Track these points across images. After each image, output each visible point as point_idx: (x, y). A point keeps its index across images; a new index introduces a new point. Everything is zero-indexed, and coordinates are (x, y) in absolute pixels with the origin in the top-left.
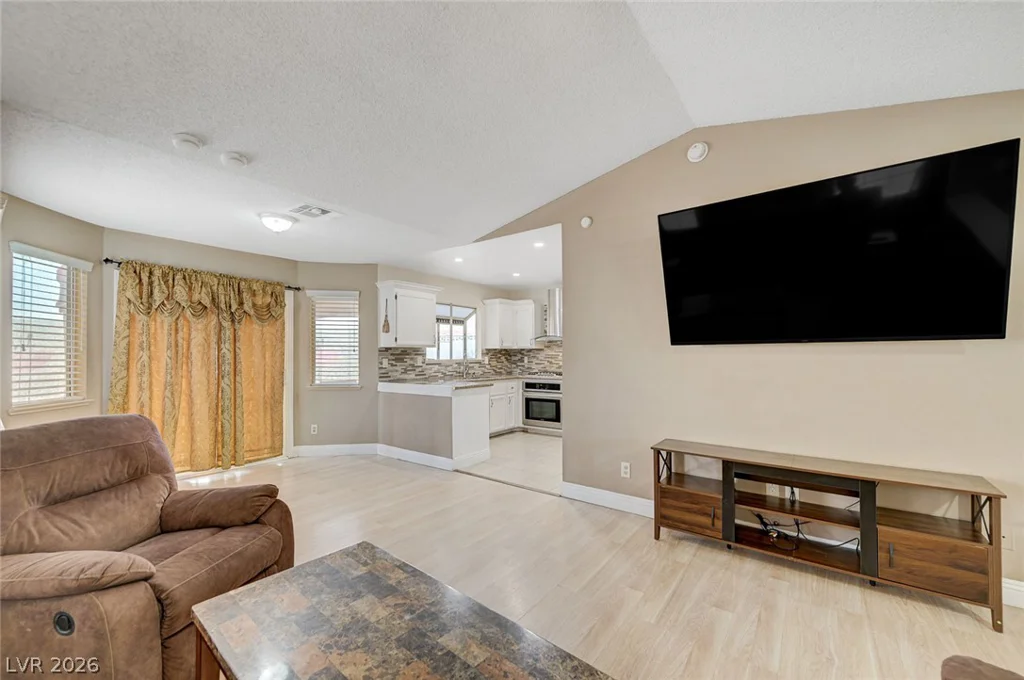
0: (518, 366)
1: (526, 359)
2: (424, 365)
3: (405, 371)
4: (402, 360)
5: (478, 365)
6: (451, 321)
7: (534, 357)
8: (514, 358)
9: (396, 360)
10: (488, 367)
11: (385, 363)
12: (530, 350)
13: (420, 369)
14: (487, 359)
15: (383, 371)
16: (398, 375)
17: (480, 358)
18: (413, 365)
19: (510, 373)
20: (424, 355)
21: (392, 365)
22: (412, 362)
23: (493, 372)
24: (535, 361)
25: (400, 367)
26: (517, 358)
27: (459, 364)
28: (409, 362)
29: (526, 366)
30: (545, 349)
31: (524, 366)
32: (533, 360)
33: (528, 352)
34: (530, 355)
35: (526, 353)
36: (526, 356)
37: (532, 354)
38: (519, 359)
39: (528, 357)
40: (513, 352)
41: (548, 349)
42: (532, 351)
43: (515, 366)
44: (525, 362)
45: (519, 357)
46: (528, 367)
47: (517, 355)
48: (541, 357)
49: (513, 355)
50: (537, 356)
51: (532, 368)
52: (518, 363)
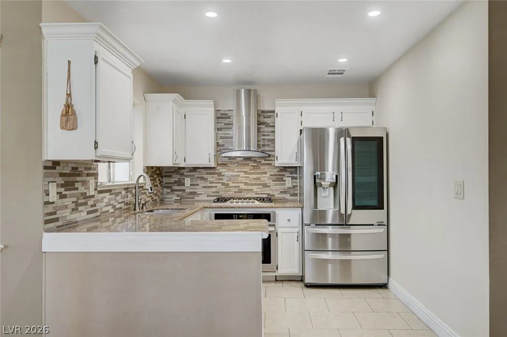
1: (188, 182)
2: (96, 194)
4: (72, 186)
7: (202, 178)
9: (66, 185)
11: (52, 192)
12: (195, 169)
13: (92, 201)
15: (50, 209)
18: (84, 195)
19: (162, 201)
20: (96, 176)
21: (61, 196)
22: (83, 189)
24: (202, 184)
25: (70, 199)
26: (172, 180)
27: (127, 189)
28: (81, 189)
29: (188, 190)
30: (218, 168)
31: (184, 190)
32: (198, 182)
33: (190, 171)
34: (194, 176)
35: (188, 172)
36: (188, 176)
37: (198, 173)
38: (175, 181)
39: (191, 179)
40: (166, 172)
41: (222, 168)
42: (197, 170)
43: (169, 190)
44: (186, 186)
45: (176, 178)
46: (190, 192)
47: (173, 176)
48: (212, 177)
49: (165, 176)
50: (205, 176)
51: (198, 193)
52: (173, 187)
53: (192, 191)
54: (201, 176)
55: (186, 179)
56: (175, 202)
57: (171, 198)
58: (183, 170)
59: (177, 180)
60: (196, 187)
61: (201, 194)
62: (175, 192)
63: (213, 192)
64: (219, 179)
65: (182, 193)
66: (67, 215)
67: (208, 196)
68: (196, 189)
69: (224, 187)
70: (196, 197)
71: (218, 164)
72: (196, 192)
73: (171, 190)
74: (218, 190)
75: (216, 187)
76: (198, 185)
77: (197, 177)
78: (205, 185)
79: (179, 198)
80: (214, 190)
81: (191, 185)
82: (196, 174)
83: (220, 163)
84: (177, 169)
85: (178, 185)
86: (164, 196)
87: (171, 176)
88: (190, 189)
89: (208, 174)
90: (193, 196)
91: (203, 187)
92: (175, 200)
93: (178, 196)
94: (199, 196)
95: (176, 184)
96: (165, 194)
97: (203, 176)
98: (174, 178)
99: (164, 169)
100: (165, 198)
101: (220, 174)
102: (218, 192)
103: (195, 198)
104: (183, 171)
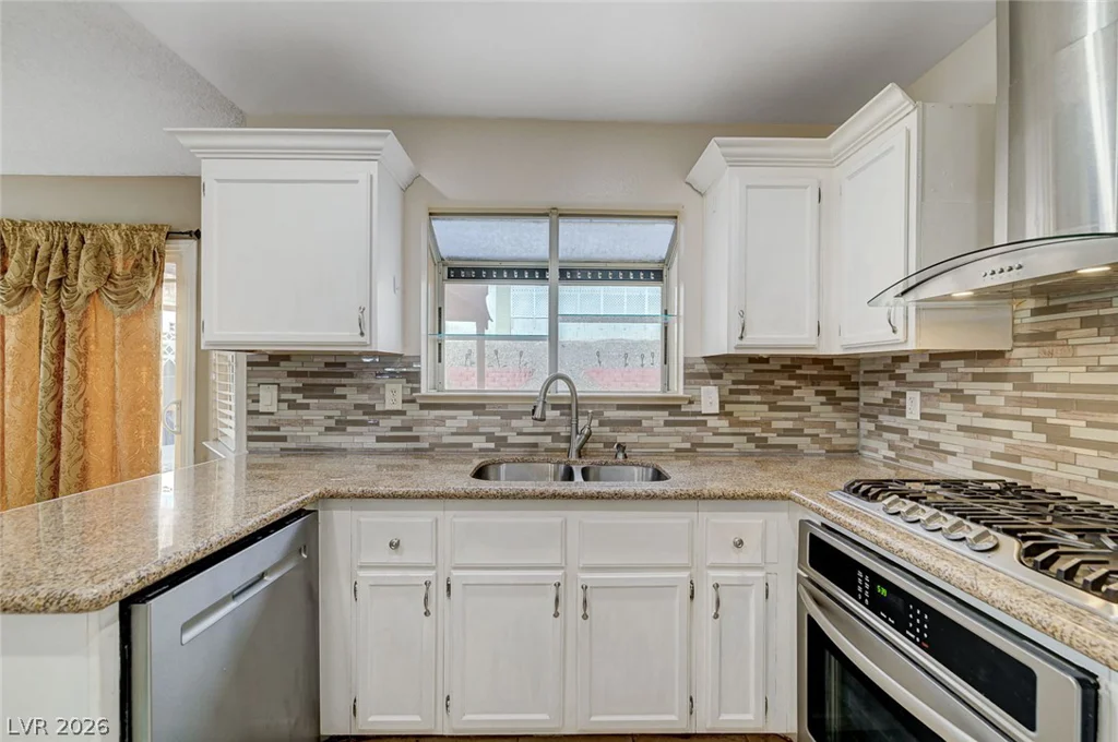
0: (881, 428)
1: (913, 402)
2: (413, 411)
3: (340, 426)
4: (327, 392)
5: (664, 415)
6: (553, 274)
8: (868, 396)
9: (307, 390)
10: (723, 424)
11: (268, 398)
13: (397, 421)
14: (709, 398)
15: (263, 421)
16: (315, 436)
17: (678, 389)
18: (369, 410)
20: (413, 377)
21: (292, 405)
22: (364, 399)
23: (741, 443)
24: (955, 413)
25: (319, 412)
26: (879, 396)
28: (355, 397)
29: (915, 434)
30: (1017, 353)
31: (904, 432)
32: (946, 407)
33: (923, 367)
34: (930, 384)
35: (915, 371)
36: (914, 385)
37: (942, 376)
38: (885, 400)
39: (922, 394)
40: (865, 372)
41: (1034, 351)
42: (944, 364)
43: (872, 427)
44: (908, 416)
45: (886, 389)
46: (921, 441)
47: (881, 384)
48: (993, 393)
49: (865, 384)
50: (969, 388)
51: (942, 447)
52: (881, 417)
53: (924, 436)
54: (953, 386)
55: (909, 394)
56: (885, 465)
57: (876, 451)
58: (902, 365)
59: (889, 396)
60: (937, 425)
61: (954, 454)
62: (886, 435)
63: (995, 455)
64: (1022, 402)
65: (902, 440)
66: (298, 435)
67: (977, 466)
68: (938, 431)
69: (1043, 437)
70: (941, 461)
71: (1015, 338)
72: (937, 444)
73: (877, 427)
74: (1013, 447)
75: (1008, 434)
76: (942, 418)
77: (942, 390)
78: (966, 422)
79: (892, 454)
80: (998, 444)
81: (924, 416)
82: (939, 379)
83: (1020, 330)
84: (889, 361)
85: (891, 413)
86: (864, 442)
87: (876, 384)
88: (921, 428)
89: (976, 378)
90: (930, 456)
91: (960, 428)
92: (885, 457)
93: (891, 447)
94: (945, 461)
95: (886, 409)
96: (865, 437)
97: (961, 385)
98: (882, 389)
99: (862, 362)
100: (864, 448)
101: (1024, 381)
102: (1017, 459)
103: (937, 464)
104: (902, 369)
